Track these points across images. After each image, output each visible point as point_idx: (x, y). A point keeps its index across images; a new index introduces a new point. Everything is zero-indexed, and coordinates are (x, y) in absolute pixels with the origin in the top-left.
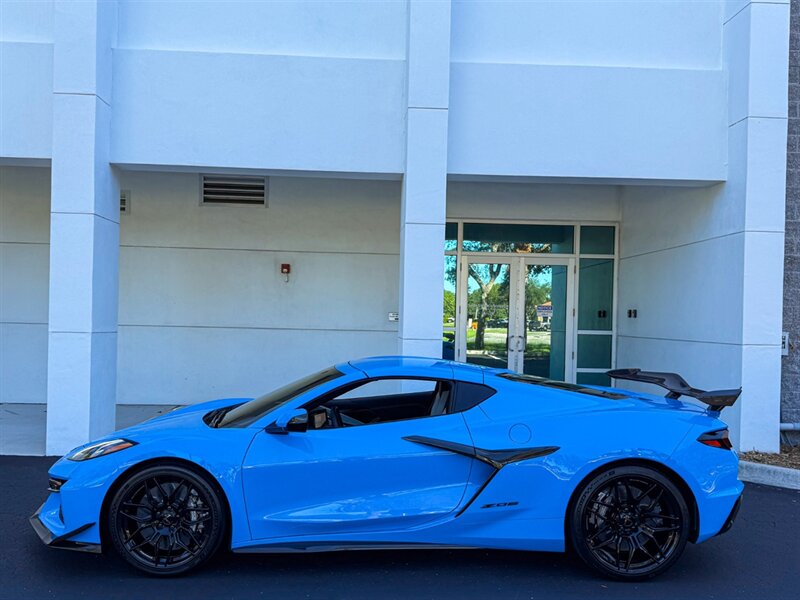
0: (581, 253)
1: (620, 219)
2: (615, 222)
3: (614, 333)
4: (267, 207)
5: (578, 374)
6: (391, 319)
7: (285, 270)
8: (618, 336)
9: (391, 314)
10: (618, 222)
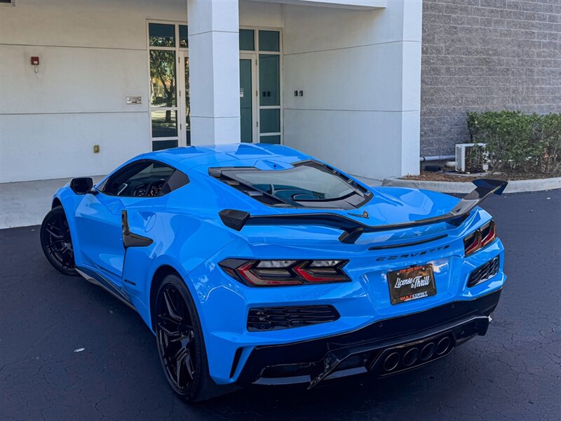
0: (260, 50)
1: (283, 26)
2: (279, 28)
3: (281, 107)
4: (14, 5)
5: (261, 137)
6: (128, 102)
7: (36, 62)
8: (284, 109)
9: (128, 99)
10: (281, 28)
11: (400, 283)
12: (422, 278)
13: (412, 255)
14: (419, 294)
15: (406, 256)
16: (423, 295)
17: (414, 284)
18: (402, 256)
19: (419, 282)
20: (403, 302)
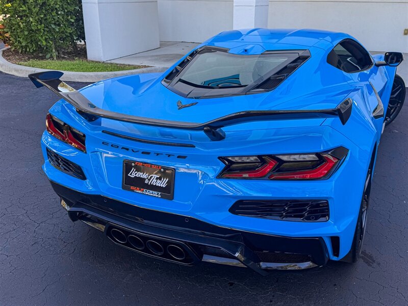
11: (133, 174)
12: (160, 179)
13: (133, 150)
14: (151, 192)
15: (127, 149)
16: (155, 194)
17: (149, 180)
18: (123, 148)
19: (155, 180)
20: (133, 191)
